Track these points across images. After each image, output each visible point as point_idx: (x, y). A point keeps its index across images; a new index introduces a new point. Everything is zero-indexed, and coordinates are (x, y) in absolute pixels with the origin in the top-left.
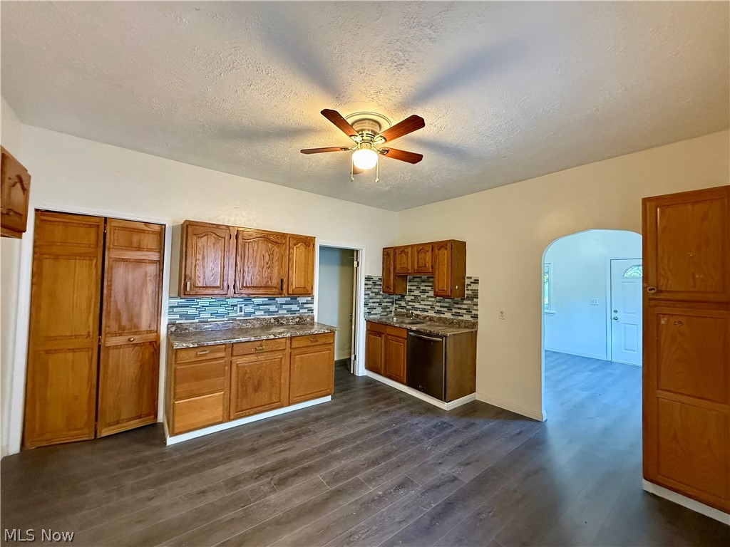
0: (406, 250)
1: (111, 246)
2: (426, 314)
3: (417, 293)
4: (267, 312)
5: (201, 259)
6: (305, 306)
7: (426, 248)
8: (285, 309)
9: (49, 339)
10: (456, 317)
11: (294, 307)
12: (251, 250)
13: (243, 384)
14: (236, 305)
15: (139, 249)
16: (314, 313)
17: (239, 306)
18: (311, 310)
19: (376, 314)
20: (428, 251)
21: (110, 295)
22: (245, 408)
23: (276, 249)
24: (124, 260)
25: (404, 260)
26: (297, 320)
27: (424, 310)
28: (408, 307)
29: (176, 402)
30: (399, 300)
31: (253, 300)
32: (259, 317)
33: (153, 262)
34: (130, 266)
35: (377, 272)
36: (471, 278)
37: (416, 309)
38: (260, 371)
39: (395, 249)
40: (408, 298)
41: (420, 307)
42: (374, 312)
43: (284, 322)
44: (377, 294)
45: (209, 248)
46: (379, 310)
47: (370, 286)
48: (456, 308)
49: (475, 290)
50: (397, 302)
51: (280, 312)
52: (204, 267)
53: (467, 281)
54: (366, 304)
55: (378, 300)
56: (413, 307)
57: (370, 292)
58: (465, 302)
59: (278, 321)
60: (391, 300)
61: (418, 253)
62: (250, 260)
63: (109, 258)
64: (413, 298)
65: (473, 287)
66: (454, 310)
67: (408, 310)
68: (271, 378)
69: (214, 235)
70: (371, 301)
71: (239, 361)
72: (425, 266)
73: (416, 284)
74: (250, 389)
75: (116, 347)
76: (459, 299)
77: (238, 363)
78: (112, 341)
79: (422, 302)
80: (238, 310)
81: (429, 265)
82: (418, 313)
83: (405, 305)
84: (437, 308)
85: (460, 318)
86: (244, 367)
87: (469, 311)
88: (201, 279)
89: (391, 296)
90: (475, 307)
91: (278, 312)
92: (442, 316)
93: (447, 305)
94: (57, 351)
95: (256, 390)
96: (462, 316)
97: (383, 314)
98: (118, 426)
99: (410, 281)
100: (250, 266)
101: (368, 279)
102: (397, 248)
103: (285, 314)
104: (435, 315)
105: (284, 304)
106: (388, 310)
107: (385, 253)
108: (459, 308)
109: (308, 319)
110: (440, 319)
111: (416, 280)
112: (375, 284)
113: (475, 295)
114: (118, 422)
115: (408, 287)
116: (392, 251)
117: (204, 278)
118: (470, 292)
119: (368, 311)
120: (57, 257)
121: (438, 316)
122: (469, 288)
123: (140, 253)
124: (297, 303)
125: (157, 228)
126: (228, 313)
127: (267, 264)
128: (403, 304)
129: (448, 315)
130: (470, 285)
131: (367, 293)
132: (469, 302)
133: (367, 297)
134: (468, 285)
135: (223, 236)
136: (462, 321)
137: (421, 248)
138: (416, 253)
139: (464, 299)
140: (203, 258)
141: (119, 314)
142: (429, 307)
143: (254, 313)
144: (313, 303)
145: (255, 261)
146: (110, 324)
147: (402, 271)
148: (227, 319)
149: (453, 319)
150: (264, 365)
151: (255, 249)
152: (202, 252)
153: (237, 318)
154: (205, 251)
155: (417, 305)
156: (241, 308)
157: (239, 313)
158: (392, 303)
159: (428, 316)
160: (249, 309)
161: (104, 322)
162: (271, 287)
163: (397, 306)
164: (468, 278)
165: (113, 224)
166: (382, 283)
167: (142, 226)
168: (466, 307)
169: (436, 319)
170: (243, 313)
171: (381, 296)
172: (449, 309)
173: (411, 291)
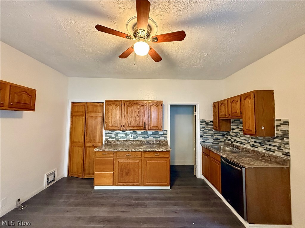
0: (224, 103)
1: (88, 112)
2: (244, 146)
3: (237, 131)
4: (143, 137)
5: (110, 115)
6: (163, 135)
7: (236, 100)
8: (152, 137)
9: (74, 142)
10: (268, 152)
11: (157, 136)
12: (130, 110)
13: (121, 170)
14: (130, 134)
15: (96, 112)
16: (168, 140)
17: (131, 134)
18: (166, 138)
19: (209, 143)
20: (237, 102)
21: (87, 129)
22: (122, 182)
23: (142, 108)
24: (91, 116)
25: (223, 109)
26: (158, 142)
27: (242, 143)
28: (232, 140)
29: (96, 172)
30: (227, 134)
31: (137, 132)
32: (139, 140)
33: (101, 117)
34: (93, 118)
35: (209, 117)
36: (280, 120)
37: (237, 142)
38: (128, 166)
39: (218, 103)
40: (232, 134)
41: (240, 140)
42: (207, 141)
43: (151, 143)
44: (209, 130)
45: (113, 110)
46: (211, 140)
47: (204, 126)
48: (267, 144)
49: (285, 131)
50: (226, 136)
51: (150, 138)
52: (111, 118)
53: (276, 123)
54: (201, 136)
55: (211, 134)
56: (236, 141)
57: (204, 130)
58: (275, 140)
59: (148, 142)
60: (221, 135)
61: (231, 103)
62: (130, 114)
63: (87, 116)
64: (235, 134)
65: (283, 128)
66: (266, 146)
67: (232, 142)
68: (134, 171)
69: (115, 105)
70: (205, 134)
71: (120, 160)
72: (236, 112)
73: (236, 124)
74: (124, 174)
75: (89, 147)
76: (270, 137)
77: (119, 160)
78: (88, 145)
79: (241, 138)
80: (131, 136)
81: (238, 111)
82: (239, 144)
83: (230, 138)
84: (252, 143)
85: (271, 153)
86: (122, 162)
87: (279, 149)
88: (110, 123)
89: (221, 132)
90: (286, 146)
91: (148, 138)
92: (256, 149)
93: (260, 141)
94: (76, 146)
95: (127, 174)
96: (274, 152)
97: (214, 143)
98: (89, 176)
99: (233, 123)
100: (130, 117)
101: (202, 121)
102: (219, 101)
103: (152, 139)
104: (250, 148)
105: (151, 134)
106: (218, 140)
107: (214, 105)
108: (270, 145)
109: (164, 142)
110: (254, 151)
111: (236, 122)
112: (207, 124)
113: (285, 135)
114: (89, 174)
115: (231, 127)
116: (217, 103)
117: (112, 122)
118: (280, 132)
119: (203, 140)
120: (76, 116)
121: (252, 149)
122: (279, 128)
123: (96, 114)
124: (158, 134)
125: (101, 104)
126: (127, 137)
127: (138, 115)
128: (229, 138)
129: (261, 149)
130: (279, 126)
131: (201, 129)
132: (280, 141)
133: (202, 132)
134: (277, 126)
135: (119, 104)
136: (273, 156)
137: (232, 100)
138: (230, 104)
139: (274, 138)
140: (111, 114)
141: (90, 135)
142: (246, 142)
143: (138, 137)
144: (167, 134)
145: (132, 115)
146: (88, 139)
147: (222, 116)
148: (126, 140)
149: (264, 153)
150: (131, 163)
151: (132, 109)
152: (110, 112)
153: (130, 140)
154: (112, 111)
155: (237, 139)
156: (132, 135)
157: (131, 138)
158: (223, 136)
159: (245, 148)
160: (135, 136)
161: (85, 138)
162: (140, 126)
163: (226, 138)
164: (277, 120)
165: (89, 104)
166: (213, 124)
167: (97, 104)
168: (276, 144)
169: (250, 151)
170: (132, 137)
171: (212, 132)
172: (262, 145)
173: (233, 129)
